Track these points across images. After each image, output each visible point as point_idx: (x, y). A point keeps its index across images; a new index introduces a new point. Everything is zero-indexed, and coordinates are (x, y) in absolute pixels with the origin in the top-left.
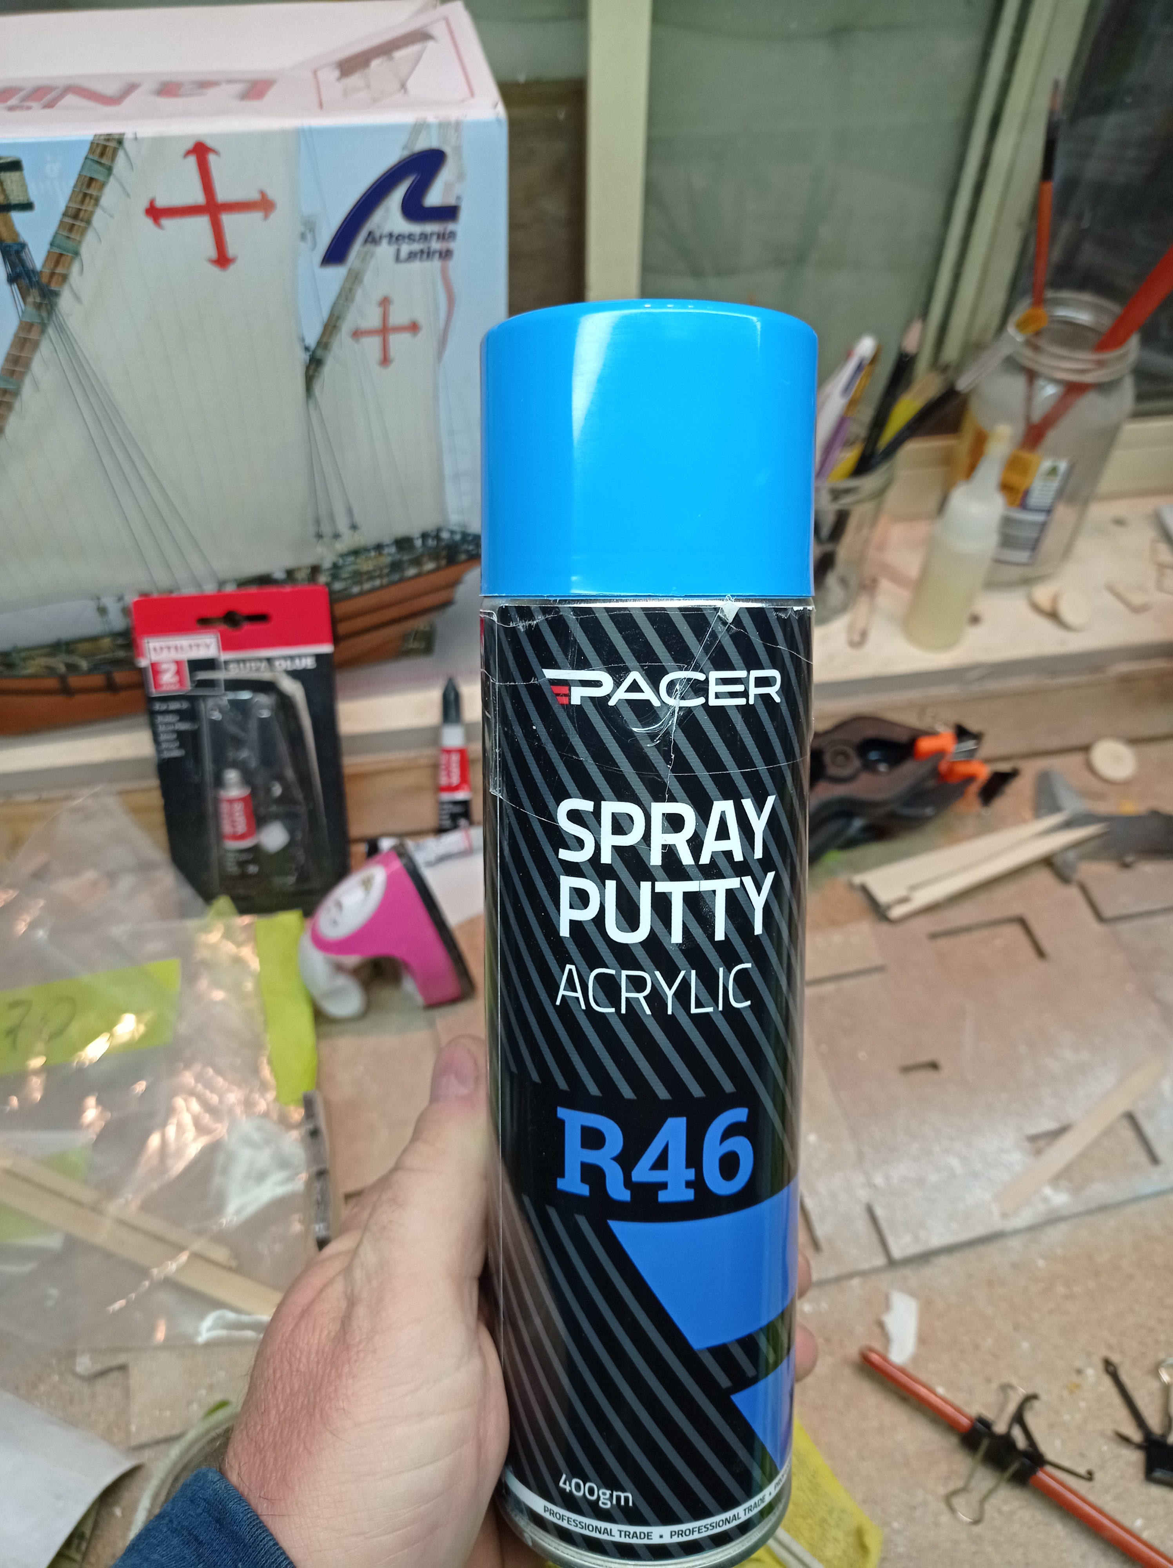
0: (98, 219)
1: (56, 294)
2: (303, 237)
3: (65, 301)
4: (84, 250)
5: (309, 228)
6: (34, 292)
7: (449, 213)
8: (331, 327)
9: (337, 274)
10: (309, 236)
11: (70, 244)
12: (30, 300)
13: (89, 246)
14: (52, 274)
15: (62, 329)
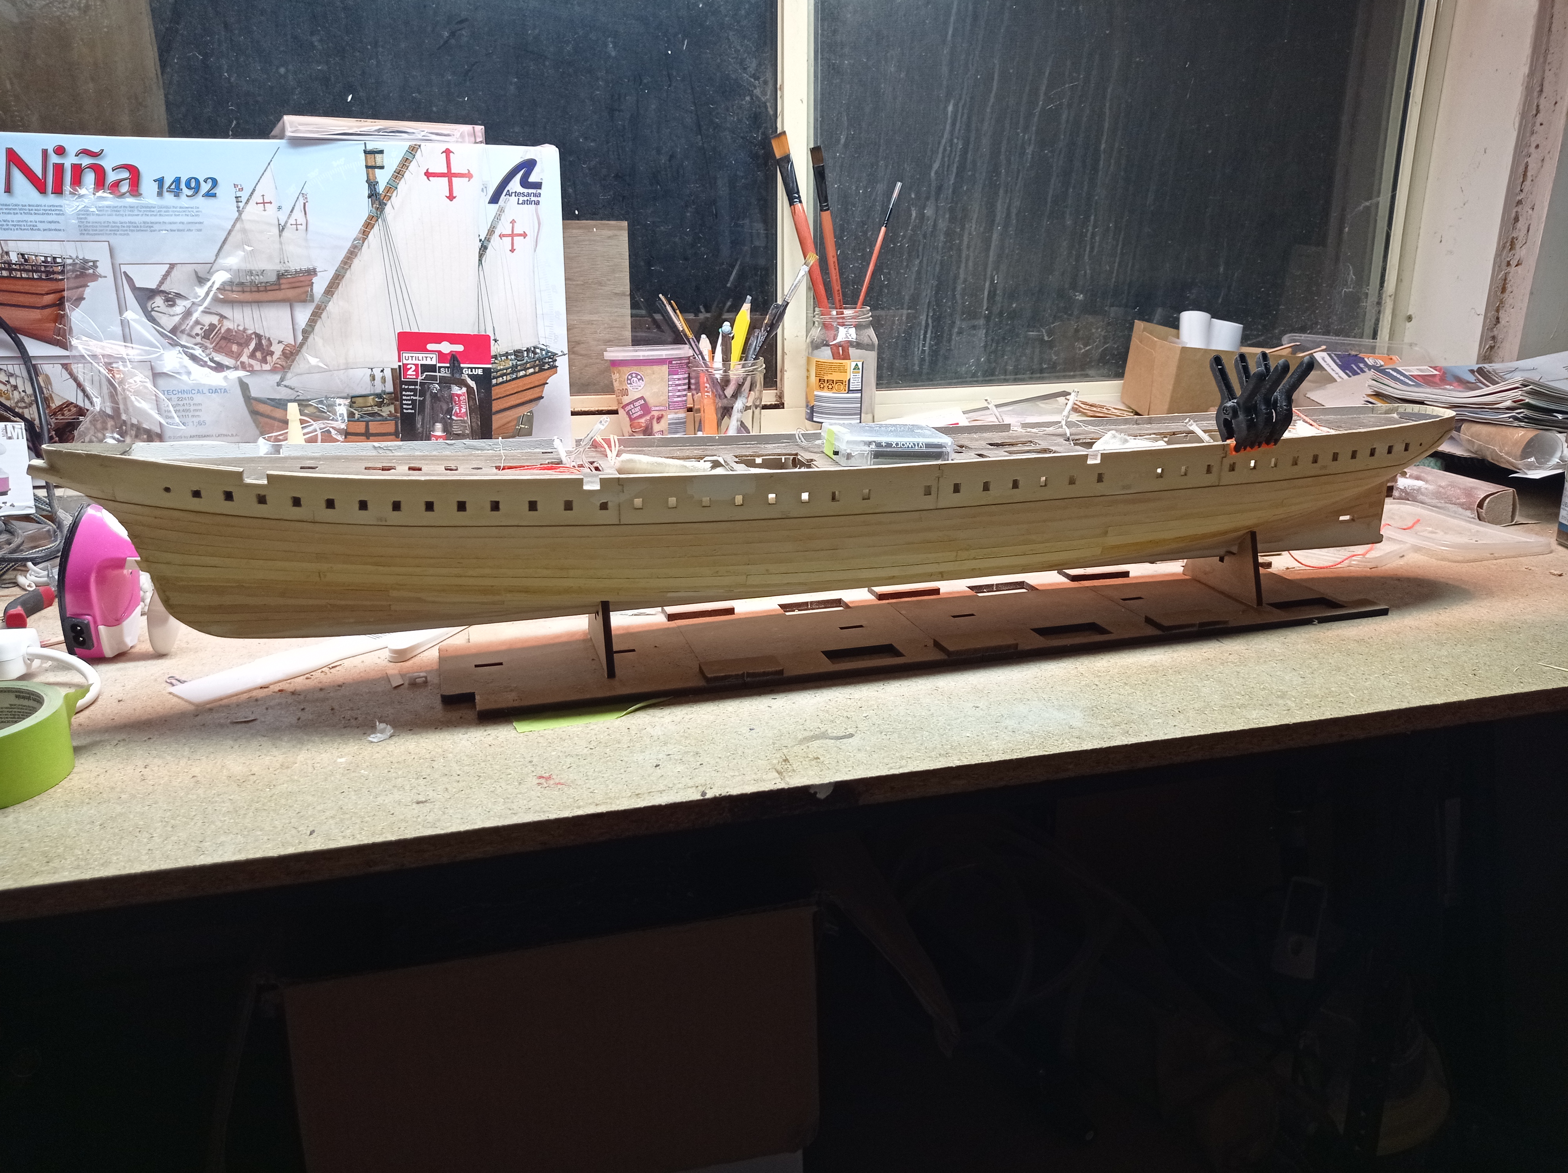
0: (407, 175)
1: (386, 205)
2: (483, 190)
3: (388, 208)
4: (399, 187)
5: (484, 189)
6: (377, 202)
7: (538, 185)
8: (491, 232)
9: (494, 207)
10: (485, 189)
11: (394, 184)
12: (375, 206)
13: (402, 186)
14: (385, 196)
15: (384, 220)
